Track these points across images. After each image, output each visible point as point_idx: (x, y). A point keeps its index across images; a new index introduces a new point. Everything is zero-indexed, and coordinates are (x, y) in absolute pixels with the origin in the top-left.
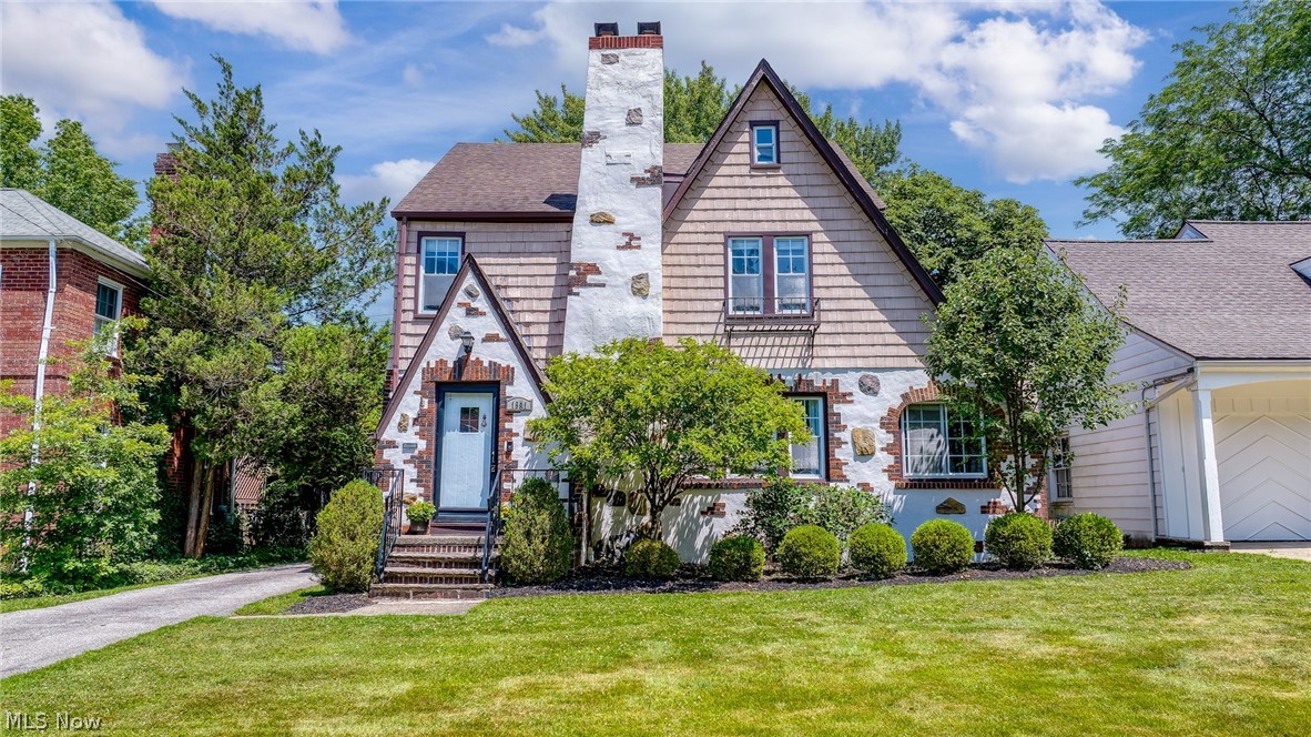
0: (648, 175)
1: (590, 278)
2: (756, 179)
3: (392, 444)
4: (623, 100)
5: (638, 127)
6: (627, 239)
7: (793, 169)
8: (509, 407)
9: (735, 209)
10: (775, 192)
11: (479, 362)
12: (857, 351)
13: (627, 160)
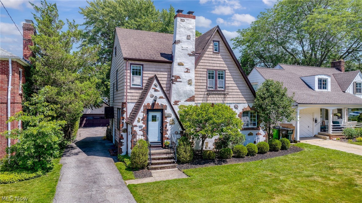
0: (192, 53)
1: (178, 80)
2: (214, 55)
3: (136, 126)
4: (186, 32)
5: (189, 40)
6: (187, 70)
7: (222, 54)
8: (166, 116)
9: (209, 63)
10: (218, 59)
11: (158, 104)
12: (234, 99)
13: (187, 49)
